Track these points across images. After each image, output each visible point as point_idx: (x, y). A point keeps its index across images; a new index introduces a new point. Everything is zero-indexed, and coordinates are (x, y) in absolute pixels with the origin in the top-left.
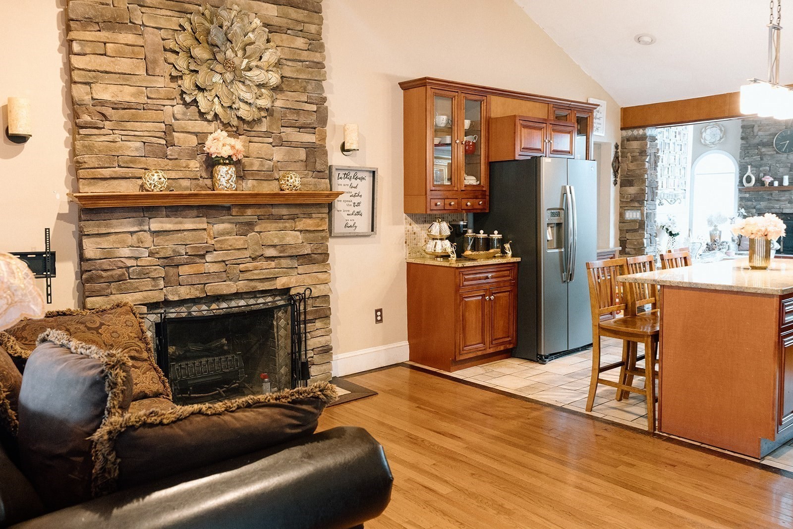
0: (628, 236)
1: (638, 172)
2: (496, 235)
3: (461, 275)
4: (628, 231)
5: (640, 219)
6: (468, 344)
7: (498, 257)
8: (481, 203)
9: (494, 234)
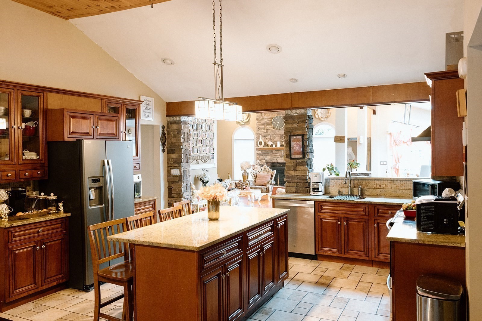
0: (173, 186)
1: (177, 144)
2: (52, 197)
3: (10, 233)
4: (173, 182)
5: (179, 175)
6: (17, 287)
7: (53, 213)
8: (39, 172)
9: (51, 196)
